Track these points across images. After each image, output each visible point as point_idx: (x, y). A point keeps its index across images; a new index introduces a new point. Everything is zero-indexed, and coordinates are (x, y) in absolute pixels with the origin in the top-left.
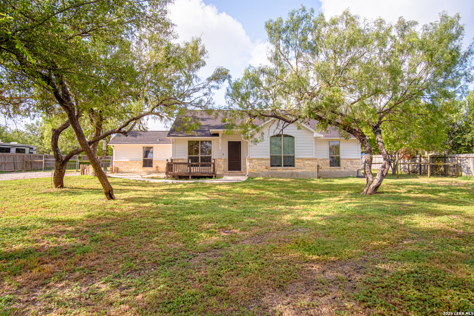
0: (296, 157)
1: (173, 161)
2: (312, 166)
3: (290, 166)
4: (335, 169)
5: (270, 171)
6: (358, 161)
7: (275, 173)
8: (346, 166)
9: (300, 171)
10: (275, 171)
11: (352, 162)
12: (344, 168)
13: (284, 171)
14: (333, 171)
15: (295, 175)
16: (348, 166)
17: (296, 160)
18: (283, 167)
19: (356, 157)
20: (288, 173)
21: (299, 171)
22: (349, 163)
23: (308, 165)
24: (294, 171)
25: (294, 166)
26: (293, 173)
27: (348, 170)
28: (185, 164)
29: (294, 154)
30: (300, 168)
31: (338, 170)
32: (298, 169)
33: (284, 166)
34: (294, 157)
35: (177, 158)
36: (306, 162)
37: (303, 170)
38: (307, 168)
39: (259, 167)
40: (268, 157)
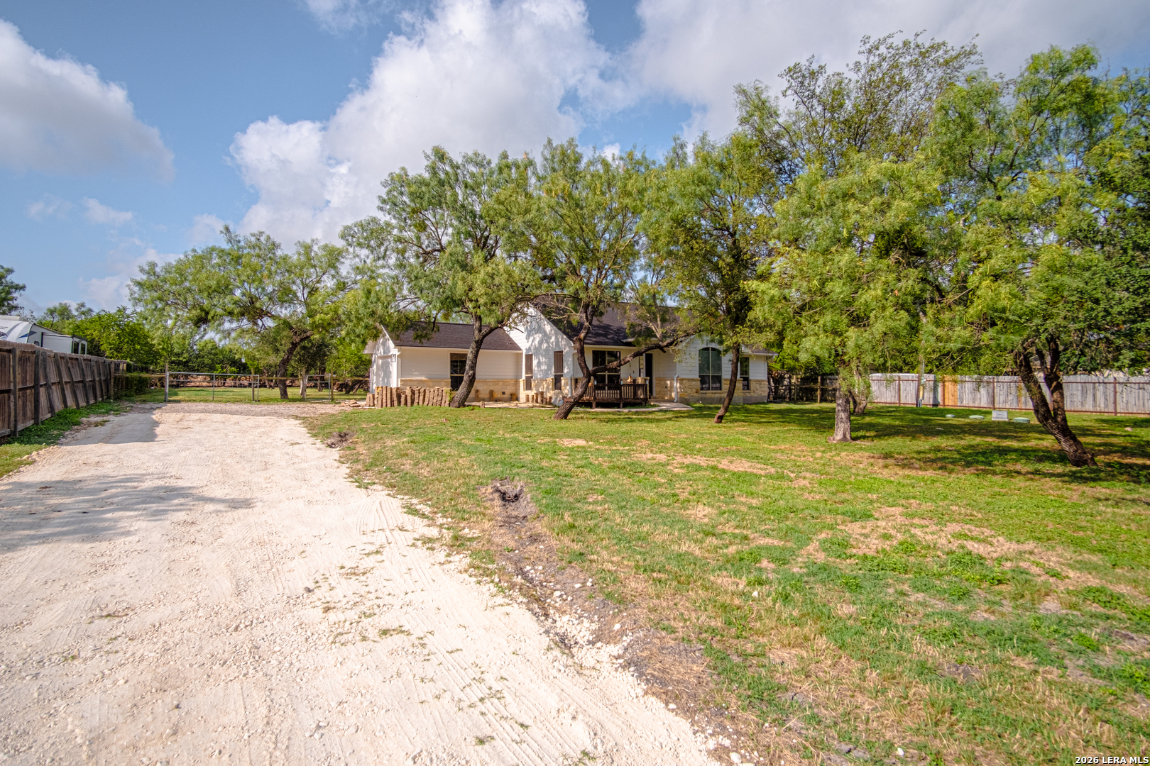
0: (723, 377)
3: (717, 389)
4: (746, 393)
5: (700, 395)
6: (765, 383)
7: (705, 398)
11: (760, 384)
12: (754, 392)
16: (757, 390)
17: (723, 382)
18: (711, 391)
19: (764, 378)
20: (717, 397)
22: (758, 386)
24: (722, 395)
25: (721, 389)
27: (756, 395)
29: (721, 373)
31: (748, 395)
32: (725, 392)
34: (720, 377)
39: (689, 391)
40: (697, 377)
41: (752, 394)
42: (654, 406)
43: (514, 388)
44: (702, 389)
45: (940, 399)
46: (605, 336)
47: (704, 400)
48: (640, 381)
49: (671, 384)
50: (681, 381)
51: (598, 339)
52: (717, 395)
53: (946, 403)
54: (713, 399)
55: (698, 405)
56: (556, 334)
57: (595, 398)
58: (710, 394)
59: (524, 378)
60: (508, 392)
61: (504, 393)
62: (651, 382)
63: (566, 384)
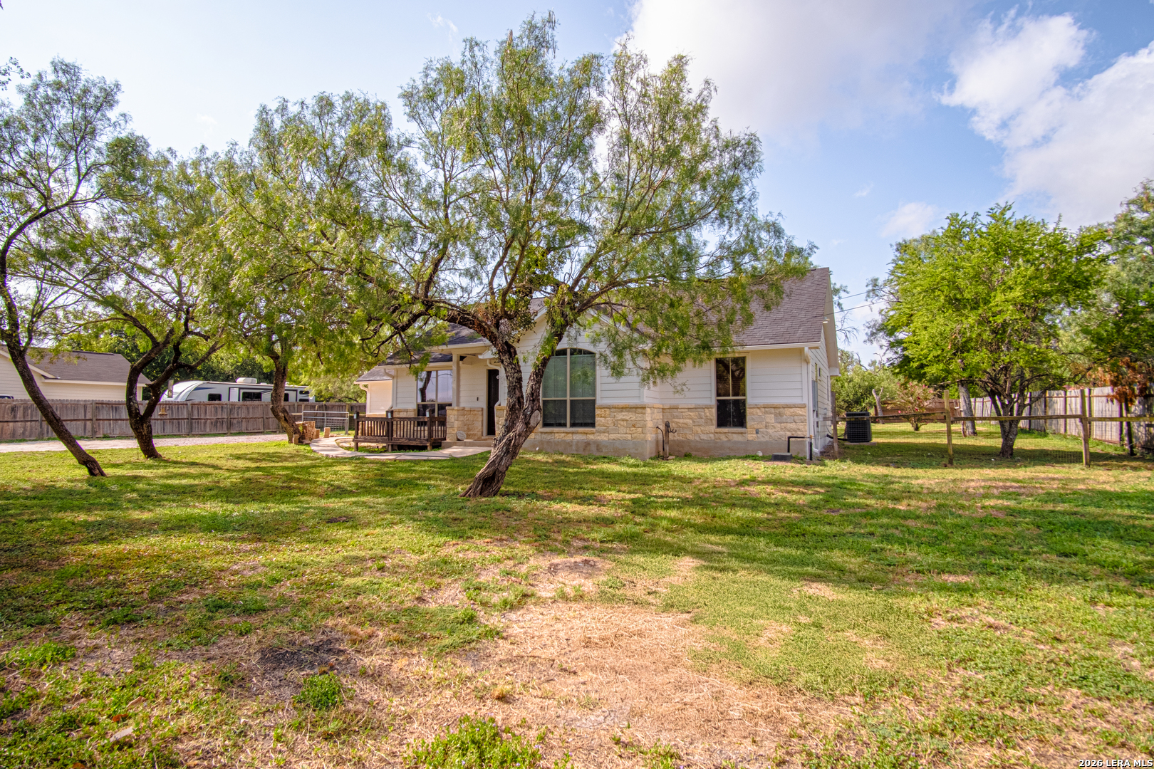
0: (599, 402)
1: (396, 415)
2: (634, 426)
3: (586, 425)
4: (731, 434)
5: (539, 437)
6: (799, 411)
7: (549, 442)
8: (761, 426)
9: (606, 439)
10: (549, 437)
11: (780, 414)
12: (757, 433)
14: (724, 438)
15: (593, 448)
16: (766, 427)
17: (597, 412)
18: (568, 429)
19: (797, 401)
20: (578, 442)
21: (603, 438)
22: (771, 419)
23: (625, 423)
24: (591, 437)
25: (593, 425)
26: (588, 444)
27: (767, 438)
28: (409, 419)
29: (594, 395)
30: (605, 431)
31: (736, 438)
32: (600, 432)
33: (573, 425)
34: (594, 402)
35: (400, 407)
36: (620, 416)
37: (612, 436)
38: (622, 430)
41: (751, 436)
52: (582, 437)
54: (569, 444)
58: (564, 434)
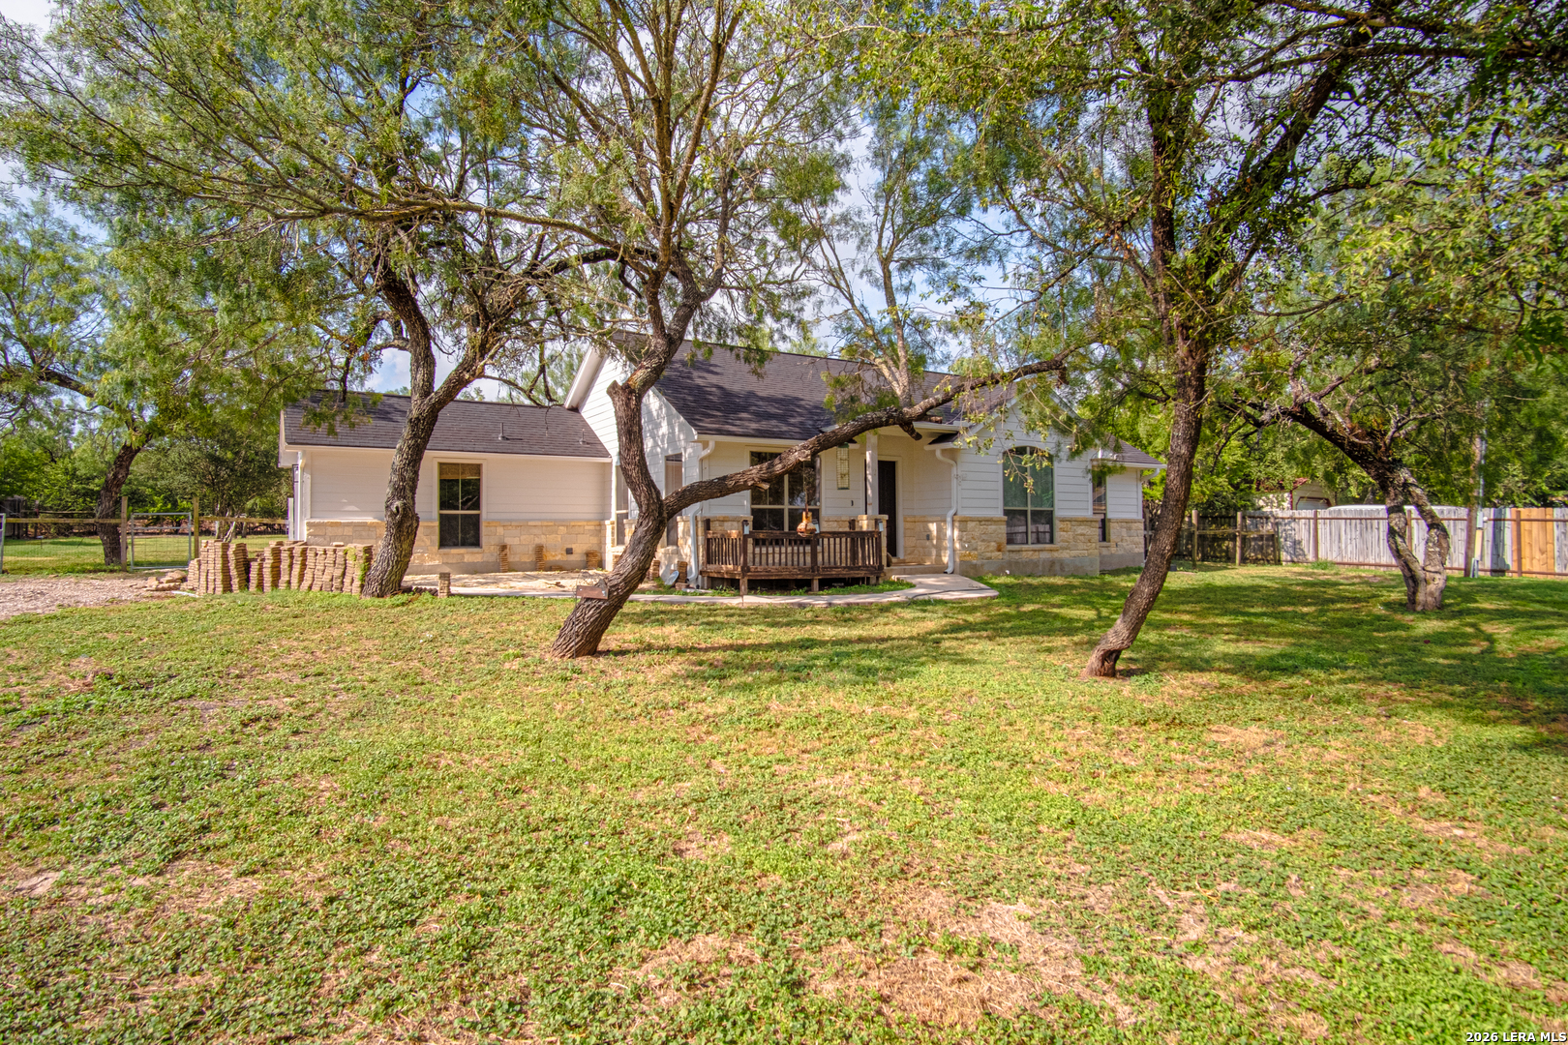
0: (1058, 513)
2: (1090, 541)
3: (1047, 541)
5: (1007, 556)
7: (1017, 562)
8: (1118, 540)
9: (1067, 556)
10: (1017, 557)
11: (1130, 529)
12: (1116, 546)
13: (1035, 556)
15: (1057, 567)
16: (1122, 541)
17: (1056, 525)
18: (1032, 545)
19: (1135, 516)
20: (1044, 561)
21: (1065, 555)
22: (1124, 532)
23: (1082, 538)
24: (1056, 554)
25: (1053, 540)
26: (1053, 563)
27: (1122, 552)
29: (1053, 504)
30: (1065, 547)
31: (1105, 551)
32: (1060, 549)
33: (1035, 541)
34: (1052, 513)
35: (717, 513)
36: (1078, 528)
37: (1074, 553)
38: (1081, 546)
39: (981, 546)
40: (999, 514)
41: (1113, 550)
42: (899, 585)
43: (594, 540)
44: (1010, 541)
45: (1509, 558)
46: (782, 418)
47: (1017, 568)
48: (864, 524)
49: (939, 530)
50: (963, 523)
51: (764, 425)
52: (1044, 555)
53: (1526, 566)
54: (1036, 564)
55: (1002, 580)
56: (669, 415)
57: (746, 569)
58: (1029, 552)
59: (613, 518)
60: (580, 548)
61: (569, 551)
62: (892, 526)
63: (686, 533)
